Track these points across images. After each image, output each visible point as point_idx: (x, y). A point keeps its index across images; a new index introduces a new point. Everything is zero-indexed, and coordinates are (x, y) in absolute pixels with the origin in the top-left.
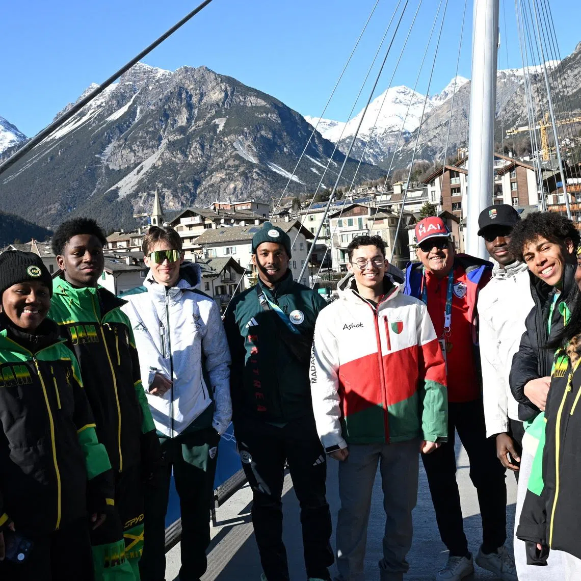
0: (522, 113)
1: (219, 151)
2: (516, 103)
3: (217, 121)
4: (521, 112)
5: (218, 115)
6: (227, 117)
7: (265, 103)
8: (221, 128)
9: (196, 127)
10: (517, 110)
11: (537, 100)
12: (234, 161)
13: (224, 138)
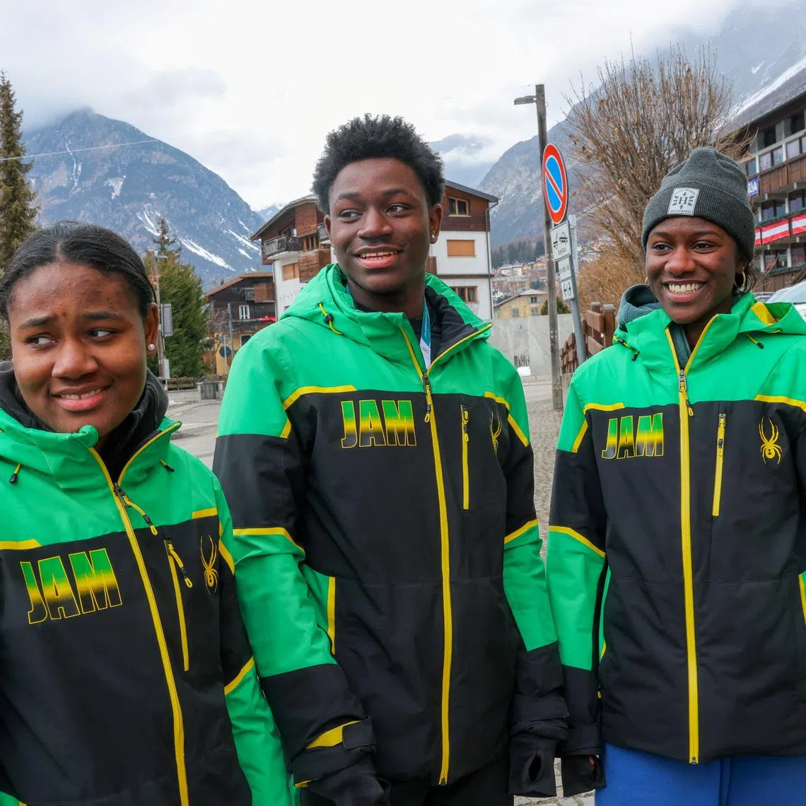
0: (505, 191)
1: (117, 223)
2: (497, 176)
3: (111, 182)
4: (503, 189)
5: (113, 174)
6: (125, 176)
7: (176, 161)
8: (117, 192)
9: (82, 189)
10: (498, 185)
11: (525, 174)
12: (140, 237)
13: (123, 205)
